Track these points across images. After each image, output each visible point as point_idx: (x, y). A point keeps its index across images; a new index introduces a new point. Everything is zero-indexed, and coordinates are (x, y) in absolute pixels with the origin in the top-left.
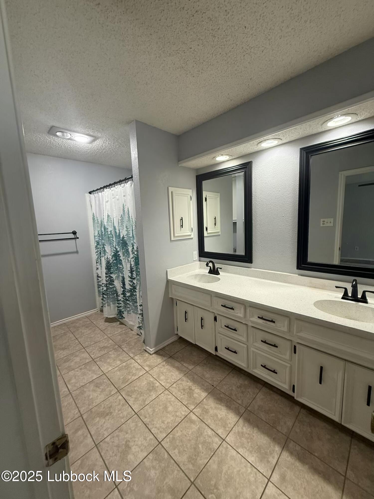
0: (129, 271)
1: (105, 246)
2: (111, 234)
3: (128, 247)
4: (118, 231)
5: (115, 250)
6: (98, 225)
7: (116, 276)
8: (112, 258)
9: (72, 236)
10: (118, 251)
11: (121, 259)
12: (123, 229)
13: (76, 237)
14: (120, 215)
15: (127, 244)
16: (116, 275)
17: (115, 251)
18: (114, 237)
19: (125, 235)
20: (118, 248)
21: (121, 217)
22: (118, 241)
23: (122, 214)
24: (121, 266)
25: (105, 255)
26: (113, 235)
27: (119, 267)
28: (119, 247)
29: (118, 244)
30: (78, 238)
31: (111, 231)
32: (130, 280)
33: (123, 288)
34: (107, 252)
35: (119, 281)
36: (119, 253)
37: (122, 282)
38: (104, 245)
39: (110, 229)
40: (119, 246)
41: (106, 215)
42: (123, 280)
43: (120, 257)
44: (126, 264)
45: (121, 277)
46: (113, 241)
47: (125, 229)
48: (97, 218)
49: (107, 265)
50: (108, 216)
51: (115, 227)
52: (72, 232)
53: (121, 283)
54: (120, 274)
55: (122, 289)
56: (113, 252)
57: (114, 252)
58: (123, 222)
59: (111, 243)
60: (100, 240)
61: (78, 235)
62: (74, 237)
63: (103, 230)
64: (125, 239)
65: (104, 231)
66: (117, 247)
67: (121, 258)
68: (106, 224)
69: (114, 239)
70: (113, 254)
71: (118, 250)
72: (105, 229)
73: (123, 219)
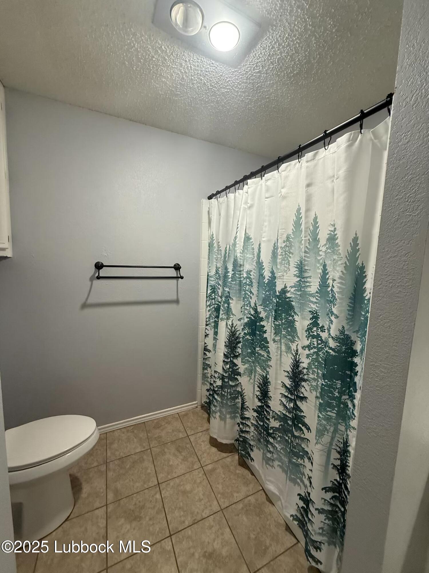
0: (286, 374)
1: (231, 301)
2: (247, 278)
3: (293, 316)
4: (267, 274)
5: (253, 312)
6: (219, 256)
7: (246, 369)
8: (243, 329)
9: (172, 273)
10: (262, 318)
11: (266, 338)
12: (285, 271)
13: (179, 276)
14: (285, 236)
15: (292, 308)
16: (247, 366)
17: (252, 315)
18: (255, 285)
19: (291, 287)
20: (263, 312)
21: (284, 242)
22: (267, 295)
23: (290, 232)
24: (262, 353)
25: (228, 319)
26: (253, 281)
27: (258, 353)
28: (265, 311)
29: (265, 302)
30: (182, 278)
31: (249, 272)
32: (286, 394)
33: (260, 400)
34: (233, 313)
35: (252, 381)
36: (262, 323)
37: (258, 387)
38: (228, 297)
39: (247, 267)
40: (265, 307)
41: (241, 238)
42: (265, 385)
43: (265, 332)
44: (281, 355)
45: (260, 375)
46: (251, 292)
47: (294, 270)
48: (219, 242)
49: (229, 340)
50: (247, 239)
51: (260, 265)
52: (173, 266)
53: (257, 389)
54: (258, 369)
55: (256, 400)
56: (247, 318)
57: (249, 316)
58: (290, 253)
59: (246, 297)
60: (219, 284)
61: (182, 272)
62: (175, 275)
63: (230, 267)
64: (288, 295)
65: (233, 271)
66: (259, 309)
67: (265, 335)
68: (239, 255)
69: (254, 290)
70: (246, 320)
71: (261, 316)
72: (236, 264)
73: (291, 246)
